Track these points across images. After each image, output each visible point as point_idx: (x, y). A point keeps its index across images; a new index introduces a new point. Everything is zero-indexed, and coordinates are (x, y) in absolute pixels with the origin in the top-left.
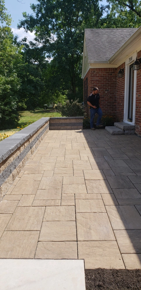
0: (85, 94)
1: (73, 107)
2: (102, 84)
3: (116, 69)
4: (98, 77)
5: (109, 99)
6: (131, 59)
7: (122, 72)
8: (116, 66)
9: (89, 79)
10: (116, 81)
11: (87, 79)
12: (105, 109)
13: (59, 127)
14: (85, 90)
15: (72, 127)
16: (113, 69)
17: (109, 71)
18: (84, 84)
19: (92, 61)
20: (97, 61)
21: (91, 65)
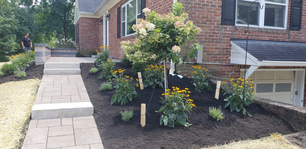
0: (77, 36)
1: (68, 44)
2: (89, 28)
3: (99, 19)
4: (86, 23)
5: (94, 39)
6: (106, 14)
7: (102, 21)
8: (99, 17)
9: (80, 24)
10: (99, 27)
11: (78, 25)
12: (91, 46)
13: (59, 55)
14: (77, 33)
15: (68, 55)
16: (97, 19)
17: (94, 20)
18: (76, 29)
19: (82, 12)
20: (86, 13)
21: (81, 14)
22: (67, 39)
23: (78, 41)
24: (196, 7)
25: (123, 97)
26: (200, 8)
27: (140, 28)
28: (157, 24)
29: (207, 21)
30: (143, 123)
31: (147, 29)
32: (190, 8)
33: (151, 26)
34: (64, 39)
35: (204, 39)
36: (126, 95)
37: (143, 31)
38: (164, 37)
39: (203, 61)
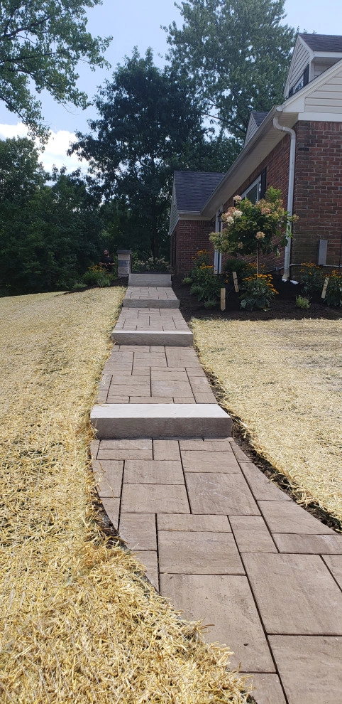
2: (193, 238)
3: (208, 222)
4: (188, 230)
8: (209, 219)
11: (175, 234)
16: (206, 222)
17: (201, 224)
18: (171, 242)
19: (182, 212)
20: (187, 212)
21: (181, 215)
22: (156, 259)
23: (174, 263)
24: (318, 192)
25: (210, 293)
26: (325, 192)
27: (228, 216)
28: (245, 211)
29: (335, 209)
30: (223, 307)
31: (234, 217)
32: (310, 193)
33: (238, 213)
34: (151, 259)
35: (331, 233)
36: (214, 291)
37: (230, 219)
38: (251, 224)
39: (328, 262)
